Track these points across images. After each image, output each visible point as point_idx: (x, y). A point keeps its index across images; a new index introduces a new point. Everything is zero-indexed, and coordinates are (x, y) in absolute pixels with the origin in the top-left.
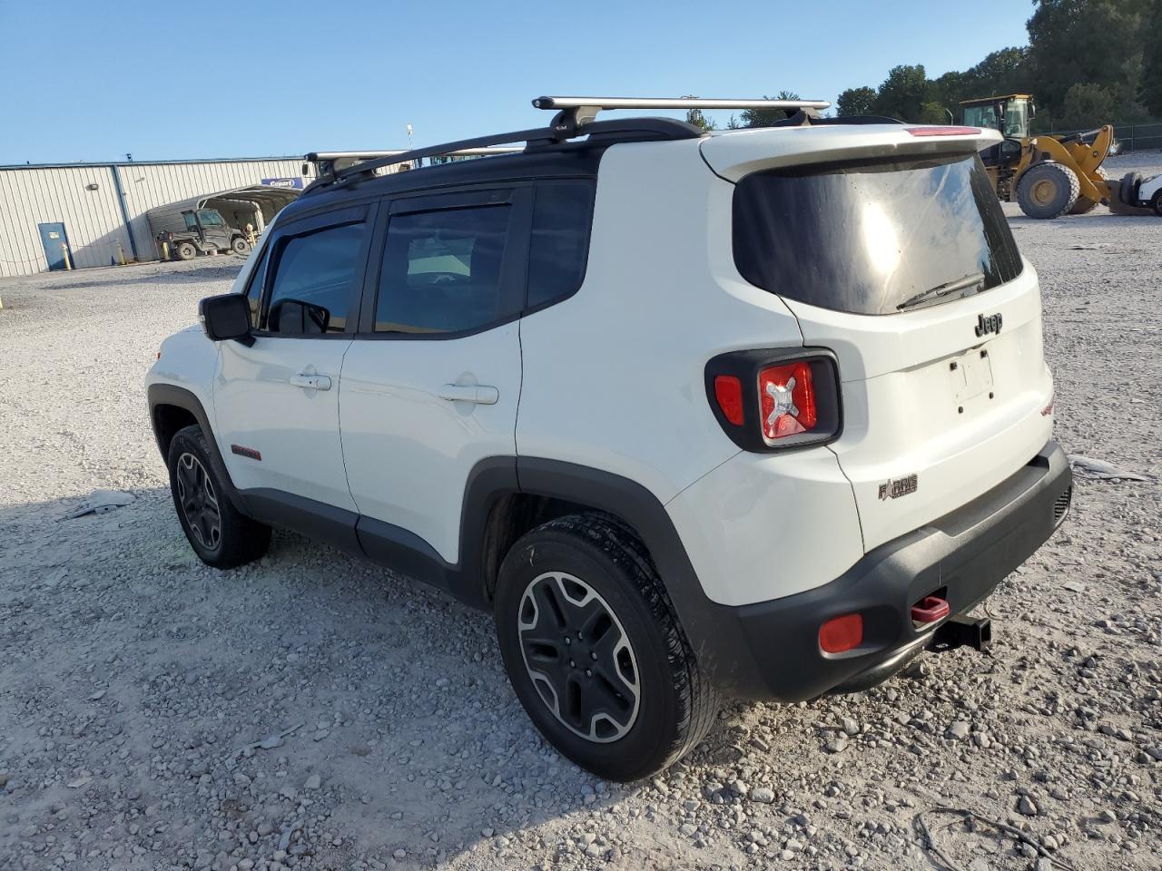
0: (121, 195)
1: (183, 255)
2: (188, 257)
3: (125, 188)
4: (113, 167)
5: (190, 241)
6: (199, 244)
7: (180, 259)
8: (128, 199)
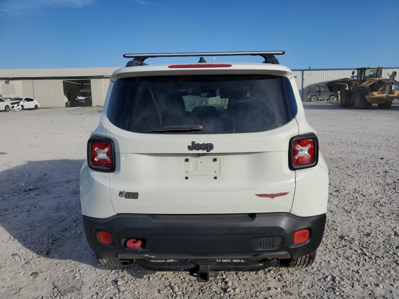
0: (303, 79)
1: (312, 100)
2: (314, 101)
3: (304, 78)
4: (303, 71)
5: (316, 96)
6: (318, 97)
7: (312, 101)
8: (304, 81)
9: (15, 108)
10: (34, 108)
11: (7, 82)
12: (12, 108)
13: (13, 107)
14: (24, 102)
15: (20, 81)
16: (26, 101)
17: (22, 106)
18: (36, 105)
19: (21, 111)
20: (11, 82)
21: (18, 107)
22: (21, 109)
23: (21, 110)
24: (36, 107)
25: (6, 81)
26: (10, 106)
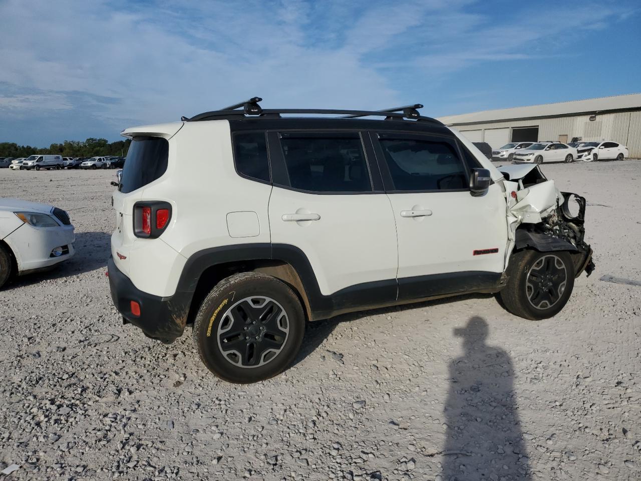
9: (584, 158)
10: (616, 158)
11: (592, 119)
12: (577, 158)
13: (580, 157)
14: (599, 148)
15: (612, 116)
16: (603, 147)
17: (595, 155)
18: (622, 154)
19: (591, 163)
20: (598, 118)
21: (589, 157)
22: (592, 159)
23: (592, 161)
24: (621, 157)
25: (591, 117)
26: (575, 155)
